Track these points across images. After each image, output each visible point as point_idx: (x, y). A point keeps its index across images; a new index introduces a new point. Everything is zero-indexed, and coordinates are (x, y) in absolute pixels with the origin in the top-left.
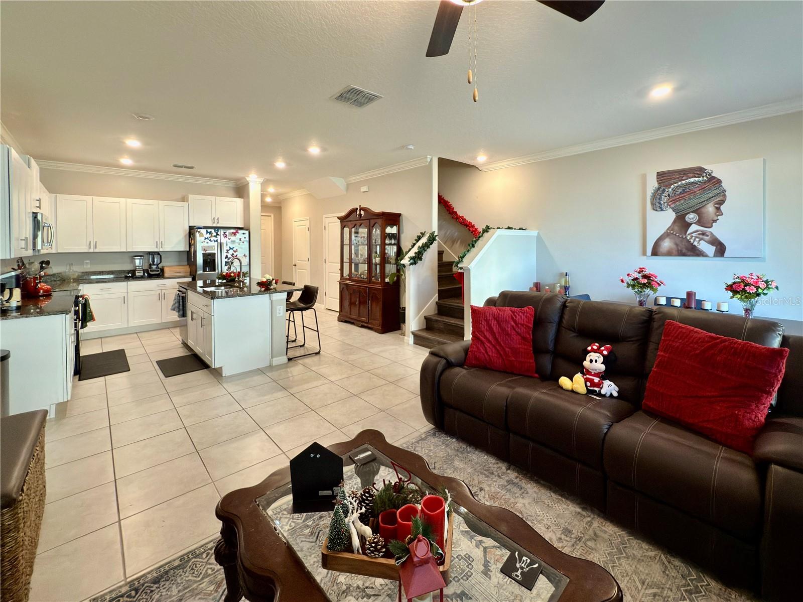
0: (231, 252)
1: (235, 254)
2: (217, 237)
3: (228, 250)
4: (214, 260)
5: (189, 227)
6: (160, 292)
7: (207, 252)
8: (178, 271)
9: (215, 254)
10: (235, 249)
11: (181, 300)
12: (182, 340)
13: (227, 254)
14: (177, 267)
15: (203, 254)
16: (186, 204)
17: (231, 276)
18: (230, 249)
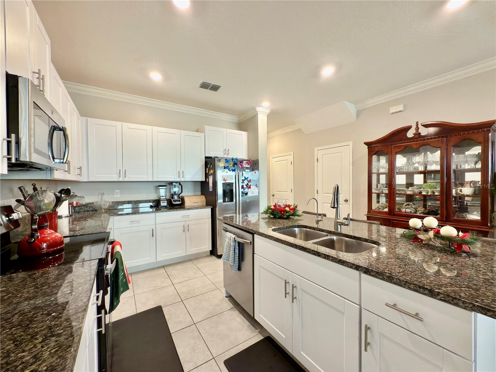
0: (246, 182)
1: (249, 184)
2: (234, 167)
3: (243, 180)
4: (232, 190)
5: (206, 157)
6: (184, 223)
7: (227, 182)
8: (196, 201)
9: (232, 183)
10: (249, 179)
11: (237, 247)
12: (227, 292)
13: (243, 184)
14: (194, 197)
15: (223, 184)
16: (202, 135)
17: (287, 212)
18: (246, 179)
